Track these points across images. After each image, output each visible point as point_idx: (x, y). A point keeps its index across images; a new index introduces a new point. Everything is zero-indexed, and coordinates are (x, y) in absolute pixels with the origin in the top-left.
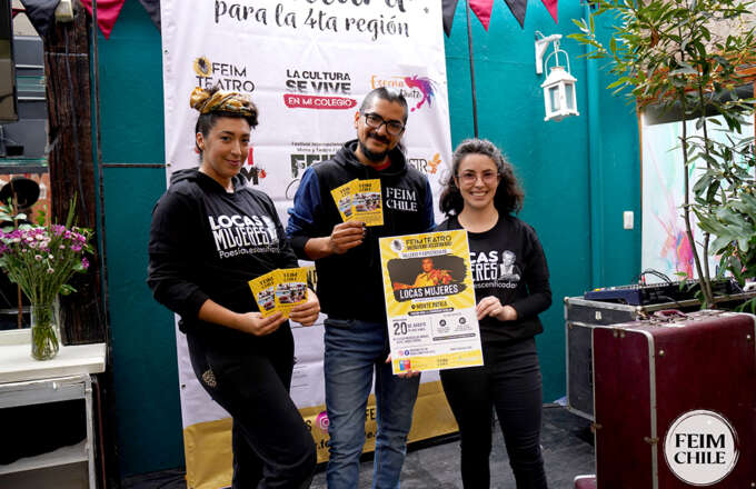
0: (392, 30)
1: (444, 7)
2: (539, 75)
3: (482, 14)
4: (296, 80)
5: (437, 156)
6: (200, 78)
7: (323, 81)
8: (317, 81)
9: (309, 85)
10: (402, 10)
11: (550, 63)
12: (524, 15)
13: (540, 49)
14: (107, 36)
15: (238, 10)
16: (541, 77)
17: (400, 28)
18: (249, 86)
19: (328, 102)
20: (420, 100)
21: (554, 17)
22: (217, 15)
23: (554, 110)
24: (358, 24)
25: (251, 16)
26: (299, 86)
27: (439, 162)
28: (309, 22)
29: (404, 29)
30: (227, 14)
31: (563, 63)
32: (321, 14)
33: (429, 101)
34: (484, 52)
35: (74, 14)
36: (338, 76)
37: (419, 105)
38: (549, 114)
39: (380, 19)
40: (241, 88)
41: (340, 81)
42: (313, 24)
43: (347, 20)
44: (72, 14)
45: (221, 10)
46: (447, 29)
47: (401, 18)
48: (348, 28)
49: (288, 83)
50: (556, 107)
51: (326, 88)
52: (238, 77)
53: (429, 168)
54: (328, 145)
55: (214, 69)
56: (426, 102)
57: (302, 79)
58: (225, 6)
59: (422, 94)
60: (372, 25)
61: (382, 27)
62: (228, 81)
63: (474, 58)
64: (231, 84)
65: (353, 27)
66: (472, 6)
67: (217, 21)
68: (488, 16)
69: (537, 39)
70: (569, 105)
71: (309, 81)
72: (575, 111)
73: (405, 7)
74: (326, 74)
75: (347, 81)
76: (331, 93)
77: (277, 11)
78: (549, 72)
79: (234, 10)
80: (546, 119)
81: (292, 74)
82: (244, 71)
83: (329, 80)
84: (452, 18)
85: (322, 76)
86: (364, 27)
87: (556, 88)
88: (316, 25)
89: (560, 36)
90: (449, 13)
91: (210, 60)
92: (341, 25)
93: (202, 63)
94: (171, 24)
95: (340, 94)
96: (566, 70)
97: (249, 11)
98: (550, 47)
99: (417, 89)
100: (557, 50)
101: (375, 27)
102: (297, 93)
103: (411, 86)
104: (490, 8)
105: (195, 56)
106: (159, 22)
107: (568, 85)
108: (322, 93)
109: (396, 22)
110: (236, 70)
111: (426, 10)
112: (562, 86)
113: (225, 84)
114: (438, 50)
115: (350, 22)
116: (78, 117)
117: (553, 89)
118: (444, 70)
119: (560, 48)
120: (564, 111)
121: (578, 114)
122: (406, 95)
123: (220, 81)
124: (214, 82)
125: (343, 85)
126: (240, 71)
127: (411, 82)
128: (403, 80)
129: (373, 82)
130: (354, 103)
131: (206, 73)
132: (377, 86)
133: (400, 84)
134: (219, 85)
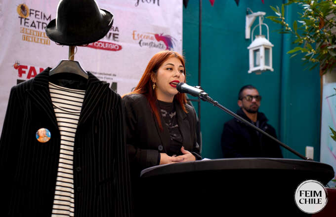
2: (248, 40)
6: (21, 18)
11: (256, 33)
16: (249, 42)
19: (103, 45)
23: (255, 65)
31: (264, 34)
34: (209, 20)
36: (111, 28)
38: (252, 69)
41: (112, 31)
46: (185, 2)
50: (257, 63)
52: (45, 21)
54: (101, 74)
55: (30, 13)
59: (165, 46)
62: (39, 22)
63: (203, 23)
64: (41, 24)
69: (248, 13)
70: (267, 63)
72: (270, 68)
75: (116, 32)
78: (254, 38)
80: (250, 72)
82: (50, 17)
87: (258, 50)
89: (264, 14)
91: (29, 6)
95: (111, 41)
96: (266, 38)
98: (257, 18)
99: (162, 42)
100: (261, 23)
103: (158, 40)
105: (22, 3)
107: (267, 50)
110: (45, 16)
112: (262, 52)
113: (37, 24)
114: (179, 17)
117: (256, 51)
118: (181, 30)
119: (264, 22)
120: (262, 67)
121: (272, 70)
122: (155, 46)
123: (33, 22)
124: (30, 22)
125: (114, 34)
126: (47, 18)
127: (159, 38)
128: (154, 36)
129: (134, 34)
130: (120, 48)
131: (25, 15)
132: (136, 37)
133: (152, 38)
134: (33, 25)
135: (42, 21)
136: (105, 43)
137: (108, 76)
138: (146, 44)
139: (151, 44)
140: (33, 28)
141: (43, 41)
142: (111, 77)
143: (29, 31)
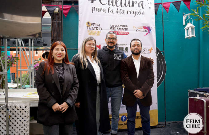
0: (140, 14)
1: (155, 7)
2: (184, 25)
3: (167, 8)
4: (113, 27)
5: (152, 48)
6: (88, 27)
7: (120, 27)
8: (119, 28)
9: (116, 29)
10: (143, 8)
11: (187, 22)
12: (179, 8)
13: (184, 18)
14: (66, 17)
15: (98, 9)
16: (185, 26)
17: (142, 13)
18: (100, 29)
19: (121, 33)
20: (147, 33)
21: (189, 8)
22: (93, 11)
23: (188, 35)
24: (130, 12)
25: (102, 11)
26: (114, 29)
27: (152, 50)
28: (117, 12)
29: (143, 13)
30: (95, 10)
31: (191, 22)
32: (120, 10)
33: (150, 33)
34: (167, 19)
35: (59, 11)
36: (124, 26)
37: (147, 34)
38: (186, 37)
39: (136, 11)
40: (98, 29)
41: (125, 27)
42: (118, 12)
43: (127, 11)
44: (58, 11)
45: (94, 10)
46: (156, 13)
47: (142, 10)
48: (127, 13)
49: (111, 28)
50: (188, 34)
51: (121, 29)
52: (98, 27)
53: (149, 51)
54: (121, 44)
55: (91, 25)
56: (149, 33)
57: (114, 27)
58: (95, 8)
59: (148, 31)
60: (134, 12)
61: (137, 13)
63: (164, 21)
64: (96, 28)
65: (129, 13)
66: (163, 6)
67: (93, 12)
68: (168, 9)
69: (183, 15)
70: (192, 34)
71: (116, 27)
72: (194, 36)
73: (144, 7)
74: (121, 26)
75: (127, 27)
76: (122, 31)
77: (109, 9)
78: (187, 24)
79: (97, 9)
80: (185, 38)
81: (112, 26)
82: (99, 25)
83: (122, 27)
84: (157, 10)
85: (120, 26)
86: (132, 13)
87: (189, 29)
88: (119, 13)
89: (190, 14)
90: (156, 8)
91: (90, 22)
92: (126, 12)
93: (88, 23)
94: (81, 13)
95: (125, 31)
96: (192, 24)
97: (101, 9)
98: (187, 17)
99: (146, 29)
100: (189, 18)
101: (135, 13)
102: (113, 31)
103: (145, 29)
104: (169, 7)
105: (88, 21)
106: (78, 13)
107: (192, 28)
108: (120, 31)
109: (141, 11)
110: (97, 25)
111: (150, 8)
112: (190, 28)
113: (94, 28)
114: (153, 19)
115: (128, 12)
116: (58, 37)
117: (188, 29)
118: (155, 24)
119: (190, 17)
120: (191, 35)
121: (195, 36)
122: (143, 31)
123: (93, 28)
124: (91, 28)
125: (126, 28)
126: (98, 25)
127: (145, 28)
128: (142, 27)
129: (134, 28)
130: (128, 33)
131: (89, 26)
132: (135, 28)
133: (142, 28)
134: (93, 29)
135: (96, 27)
136: (122, 32)
137: (124, 45)
138: (139, 31)
139: (142, 31)
140: (93, 30)
141: (97, 34)
142: (125, 45)
143: (91, 31)
